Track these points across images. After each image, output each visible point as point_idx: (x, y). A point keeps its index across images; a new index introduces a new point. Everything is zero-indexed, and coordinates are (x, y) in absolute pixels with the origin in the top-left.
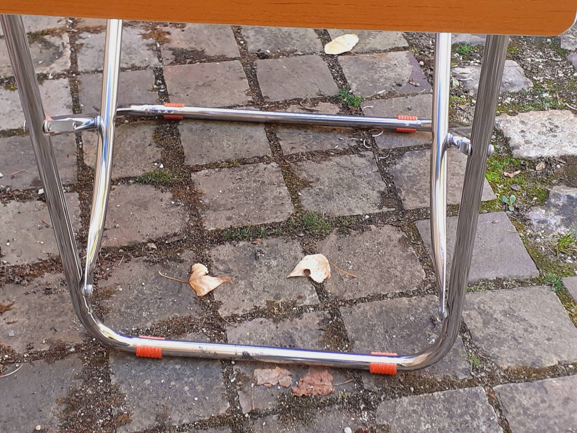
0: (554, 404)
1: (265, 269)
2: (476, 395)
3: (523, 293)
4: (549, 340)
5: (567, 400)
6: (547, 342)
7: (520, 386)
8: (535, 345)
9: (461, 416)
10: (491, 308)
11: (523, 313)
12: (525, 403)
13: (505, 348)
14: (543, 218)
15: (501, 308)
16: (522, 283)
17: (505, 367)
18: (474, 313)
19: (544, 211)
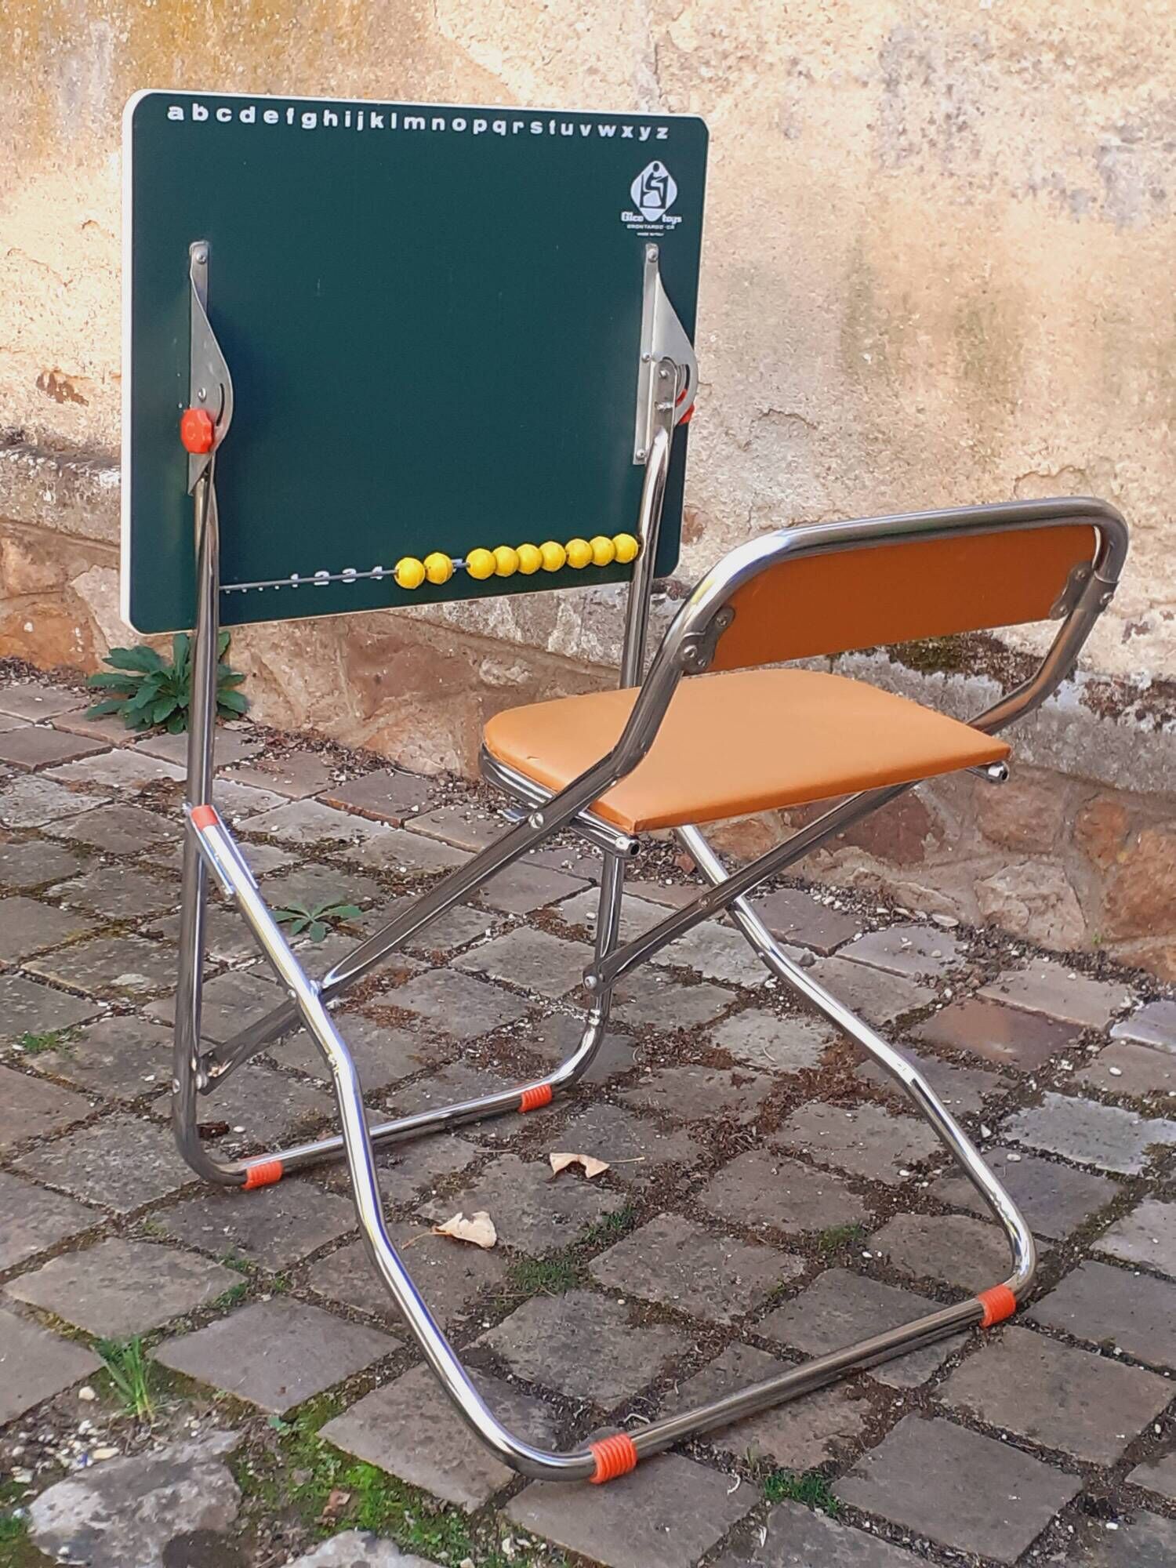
0: (18, 1231)
1: (528, 1209)
2: (121, 1204)
3: (151, 1321)
4: (72, 1283)
5: (5, 1240)
6: (73, 1279)
7: (75, 1231)
8: (86, 1271)
9: (125, 1185)
10: (182, 1284)
11: (133, 1296)
12: (57, 1218)
13: (126, 1255)
14: (210, 1443)
15: (166, 1290)
16: (164, 1333)
17: (109, 1240)
18: (199, 1269)
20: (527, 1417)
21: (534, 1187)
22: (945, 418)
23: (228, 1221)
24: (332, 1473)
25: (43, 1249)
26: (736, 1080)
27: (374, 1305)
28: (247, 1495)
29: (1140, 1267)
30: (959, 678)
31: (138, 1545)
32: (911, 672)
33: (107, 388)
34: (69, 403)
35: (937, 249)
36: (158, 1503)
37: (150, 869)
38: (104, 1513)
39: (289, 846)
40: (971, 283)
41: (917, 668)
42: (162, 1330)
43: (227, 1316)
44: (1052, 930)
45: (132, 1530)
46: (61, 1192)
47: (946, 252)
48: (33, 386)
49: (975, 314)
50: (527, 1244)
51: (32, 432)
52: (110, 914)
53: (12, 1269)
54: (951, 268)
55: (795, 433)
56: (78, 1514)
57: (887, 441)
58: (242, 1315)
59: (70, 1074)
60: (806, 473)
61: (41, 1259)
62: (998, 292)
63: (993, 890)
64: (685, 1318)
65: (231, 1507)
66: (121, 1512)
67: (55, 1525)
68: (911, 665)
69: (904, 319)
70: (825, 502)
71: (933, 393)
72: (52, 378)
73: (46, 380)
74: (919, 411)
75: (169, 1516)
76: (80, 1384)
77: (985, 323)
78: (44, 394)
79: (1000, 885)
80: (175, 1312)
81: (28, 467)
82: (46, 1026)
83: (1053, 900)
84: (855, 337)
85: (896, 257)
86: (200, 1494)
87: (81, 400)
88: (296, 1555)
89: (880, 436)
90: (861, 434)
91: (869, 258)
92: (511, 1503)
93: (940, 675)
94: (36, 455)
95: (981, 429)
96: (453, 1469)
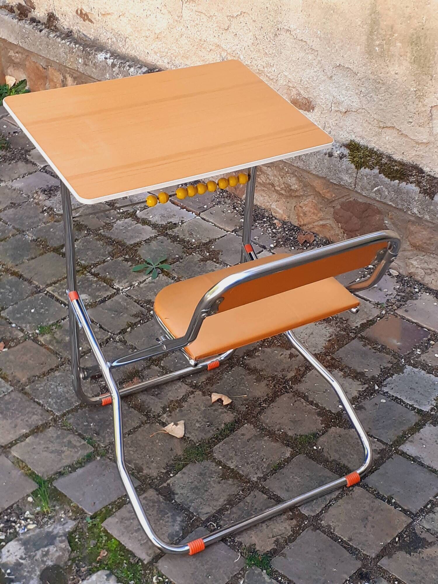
0: (21, 422)
1: (199, 420)
2: (59, 410)
3: (58, 467)
4: (34, 448)
5: (16, 426)
6: (35, 447)
7: (40, 423)
8: (40, 443)
9: (62, 401)
10: (71, 451)
11: (53, 456)
12: (35, 416)
13: (55, 435)
14: (66, 526)
15: (65, 454)
16: (61, 474)
17: (51, 428)
18: (78, 444)
19: (67, 530)
20: (175, 521)
21: (203, 409)
22: (405, 78)
23: (93, 420)
24: (104, 541)
25: (28, 431)
26: (291, 356)
27: (135, 464)
28: (73, 550)
29: (414, 459)
30: (404, 183)
31: (33, 571)
32: (386, 179)
33: (100, 18)
34: (87, 22)
35: (405, 9)
36: (42, 553)
37: (101, 237)
38: (24, 556)
39: (155, 226)
40: (418, 25)
41: (389, 178)
42: (60, 472)
43: (83, 466)
44: (433, 281)
45: (32, 564)
46: (39, 404)
47: (409, 10)
48: (75, 13)
49: (418, 37)
50: (195, 437)
51: (74, 31)
52: (83, 262)
53: (15, 441)
54: (410, 18)
55: (349, 75)
56: (16, 556)
57: (383, 84)
58: (89, 466)
59: (52, 345)
60: (353, 91)
61: (26, 436)
62: (428, 30)
63: (412, 264)
64: (241, 476)
65: (67, 555)
66: (30, 556)
67: (8, 559)
68: (387, 176)
69: (391, 35)
70: (359, 104)
71: (401, 67)
72: (81, 11)
73: (79, 12)
74: (396, 74)
75: (45, 559)
76: (28, 496)
77: (422, 41)
78: (78, 17)
79: (415, 263)
80: (65, 465)
81: (73, 48)
82: (49, 320)
83: (434, 271)
84: (372, 39)
85: (389, 9)
86: (57, 550)
87: (92, 22)
88: (83, 580)
89: (381, 81)
90: (373, 79)
91: (379, 8)
92: (160, 561)
93: (397, 181)
94: (76, 43)
95: (419, 85)
96: (144, 544)
